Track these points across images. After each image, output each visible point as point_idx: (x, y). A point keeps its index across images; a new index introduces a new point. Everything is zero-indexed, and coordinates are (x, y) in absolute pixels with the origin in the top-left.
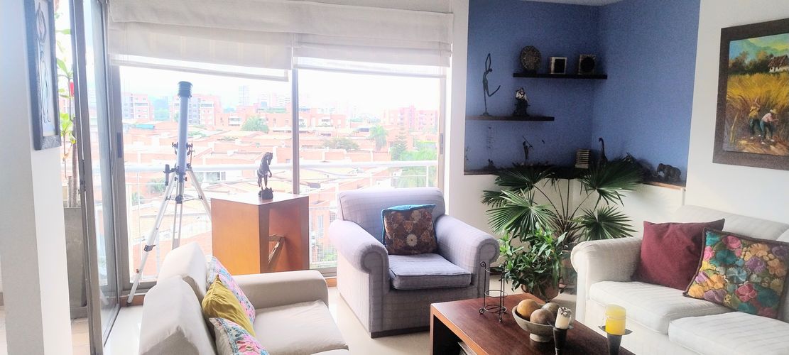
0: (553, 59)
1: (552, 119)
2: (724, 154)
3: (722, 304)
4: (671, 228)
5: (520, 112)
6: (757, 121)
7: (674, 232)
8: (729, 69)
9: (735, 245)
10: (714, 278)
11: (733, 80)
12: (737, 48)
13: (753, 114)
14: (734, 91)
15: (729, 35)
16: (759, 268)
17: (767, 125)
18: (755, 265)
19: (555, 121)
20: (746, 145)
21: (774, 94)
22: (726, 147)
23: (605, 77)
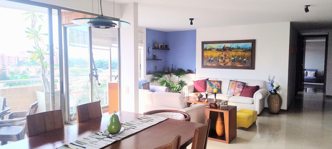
0: (160, 45)
1: (161, 60)
2: (203, 66)
3: (212, 93)
4: (199, 81)
5: (154, 58)
6: (210, 60)
7: (200, 82)
8: (203, 50)
9: (212, 82)
10: (210, 88)
11: (205, 52)
12: (205, 46)
13: (209, 58)
14: (205, 54)
15: (203, 43)
16: (217, 86)
17: (212, 60)
18: (216, 85)
19: (162, 60)
20: (208, 64)
21: (213, 55)
22: (204, 65)
23: (169, 49)
